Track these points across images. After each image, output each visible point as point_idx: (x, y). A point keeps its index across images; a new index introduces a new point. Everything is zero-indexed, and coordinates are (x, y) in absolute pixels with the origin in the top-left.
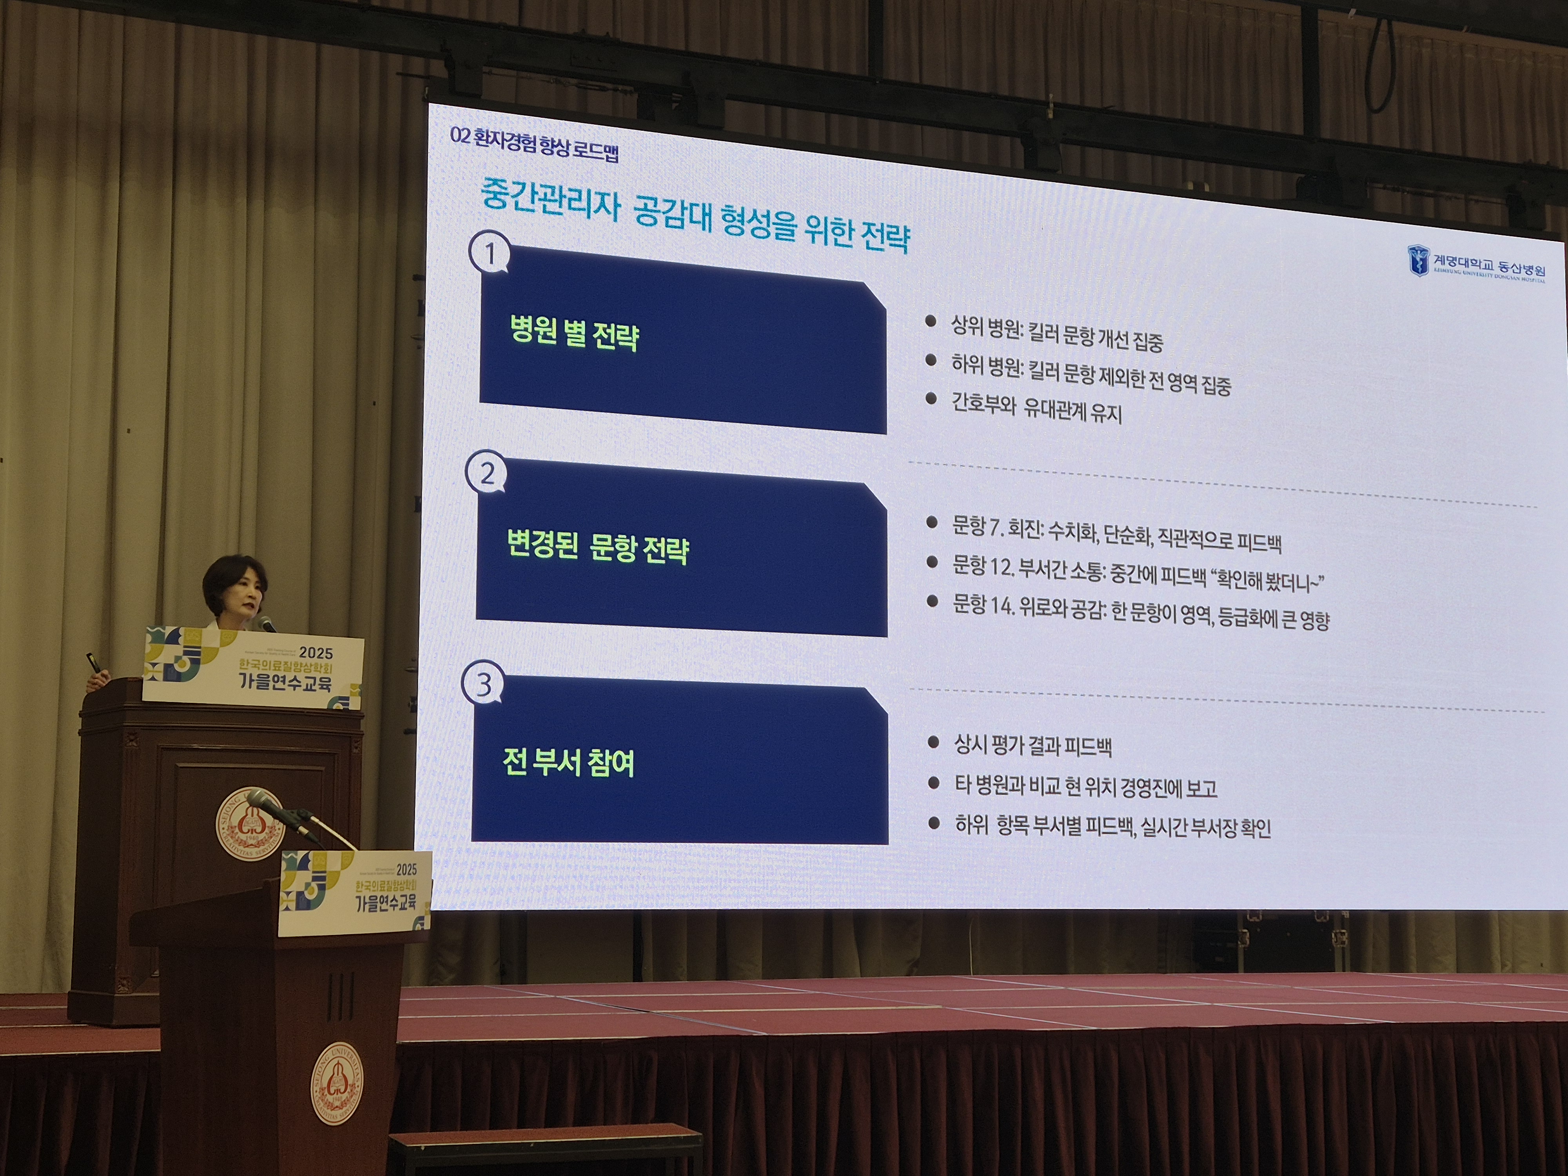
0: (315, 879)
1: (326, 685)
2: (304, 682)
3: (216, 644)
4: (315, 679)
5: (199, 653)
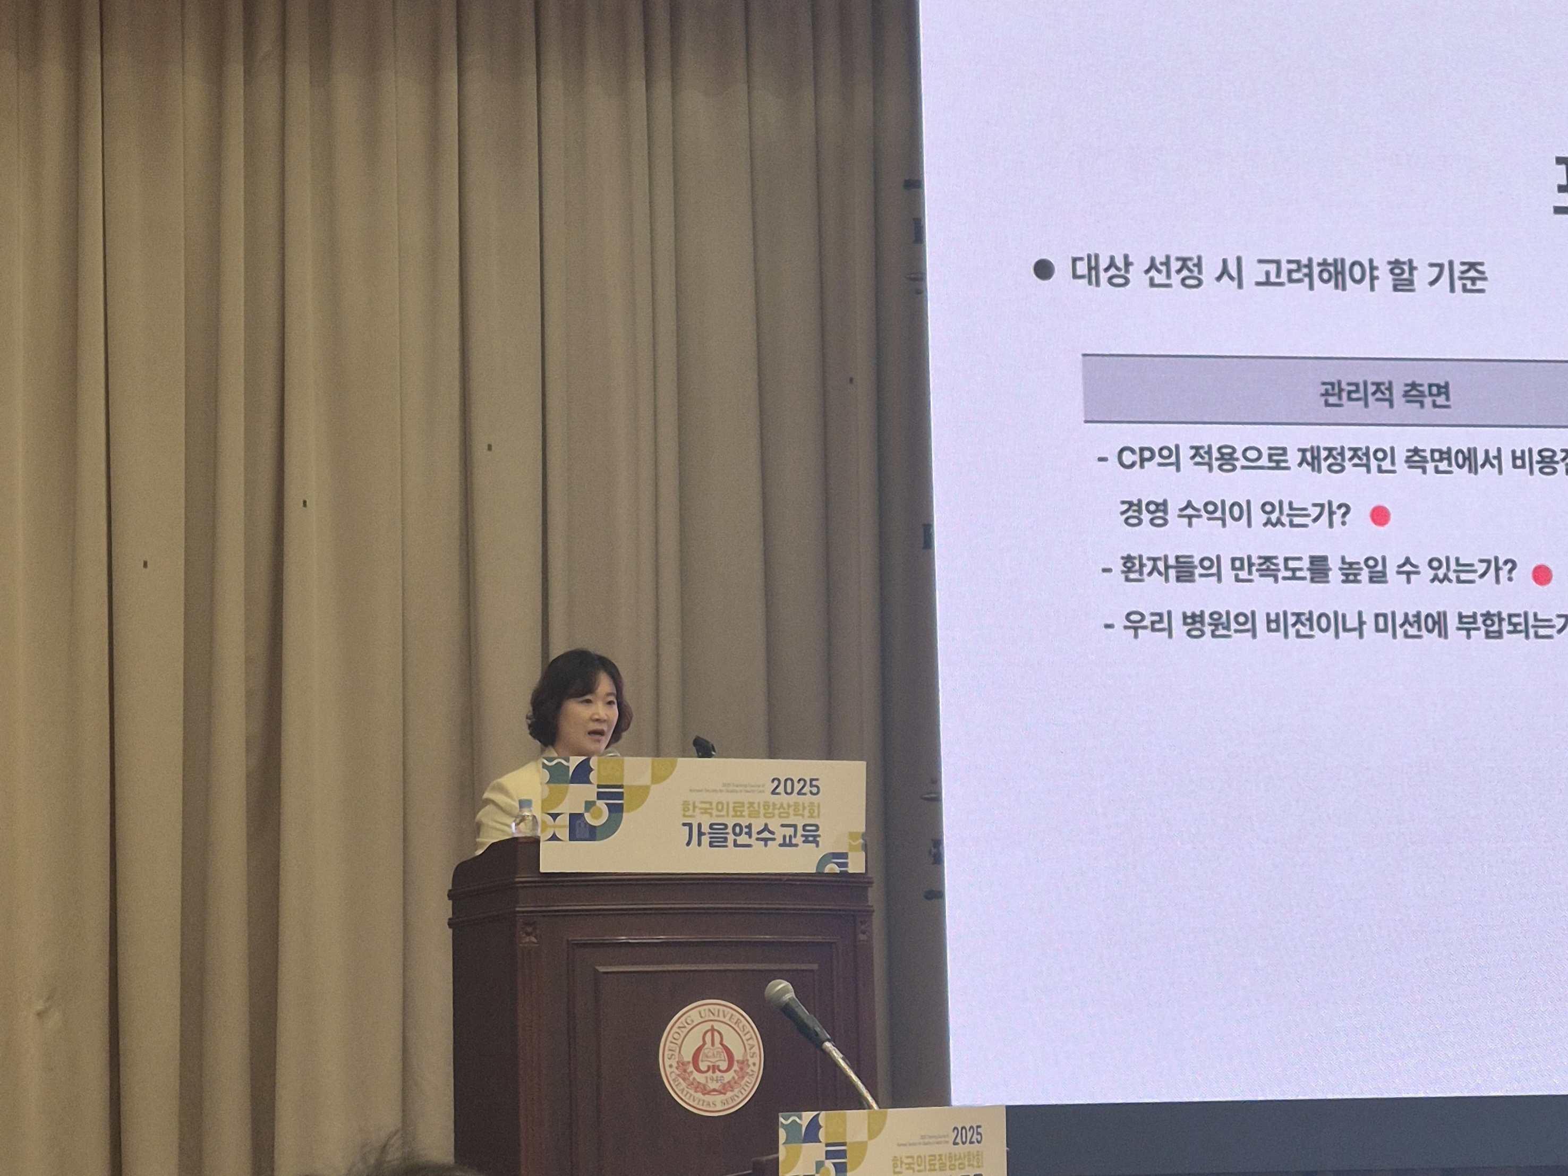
0: (829, 1155)
1: (811, 836)
2: (780, 833)
3: (646, 780)
4: (795, 826)
5: (620, 796)
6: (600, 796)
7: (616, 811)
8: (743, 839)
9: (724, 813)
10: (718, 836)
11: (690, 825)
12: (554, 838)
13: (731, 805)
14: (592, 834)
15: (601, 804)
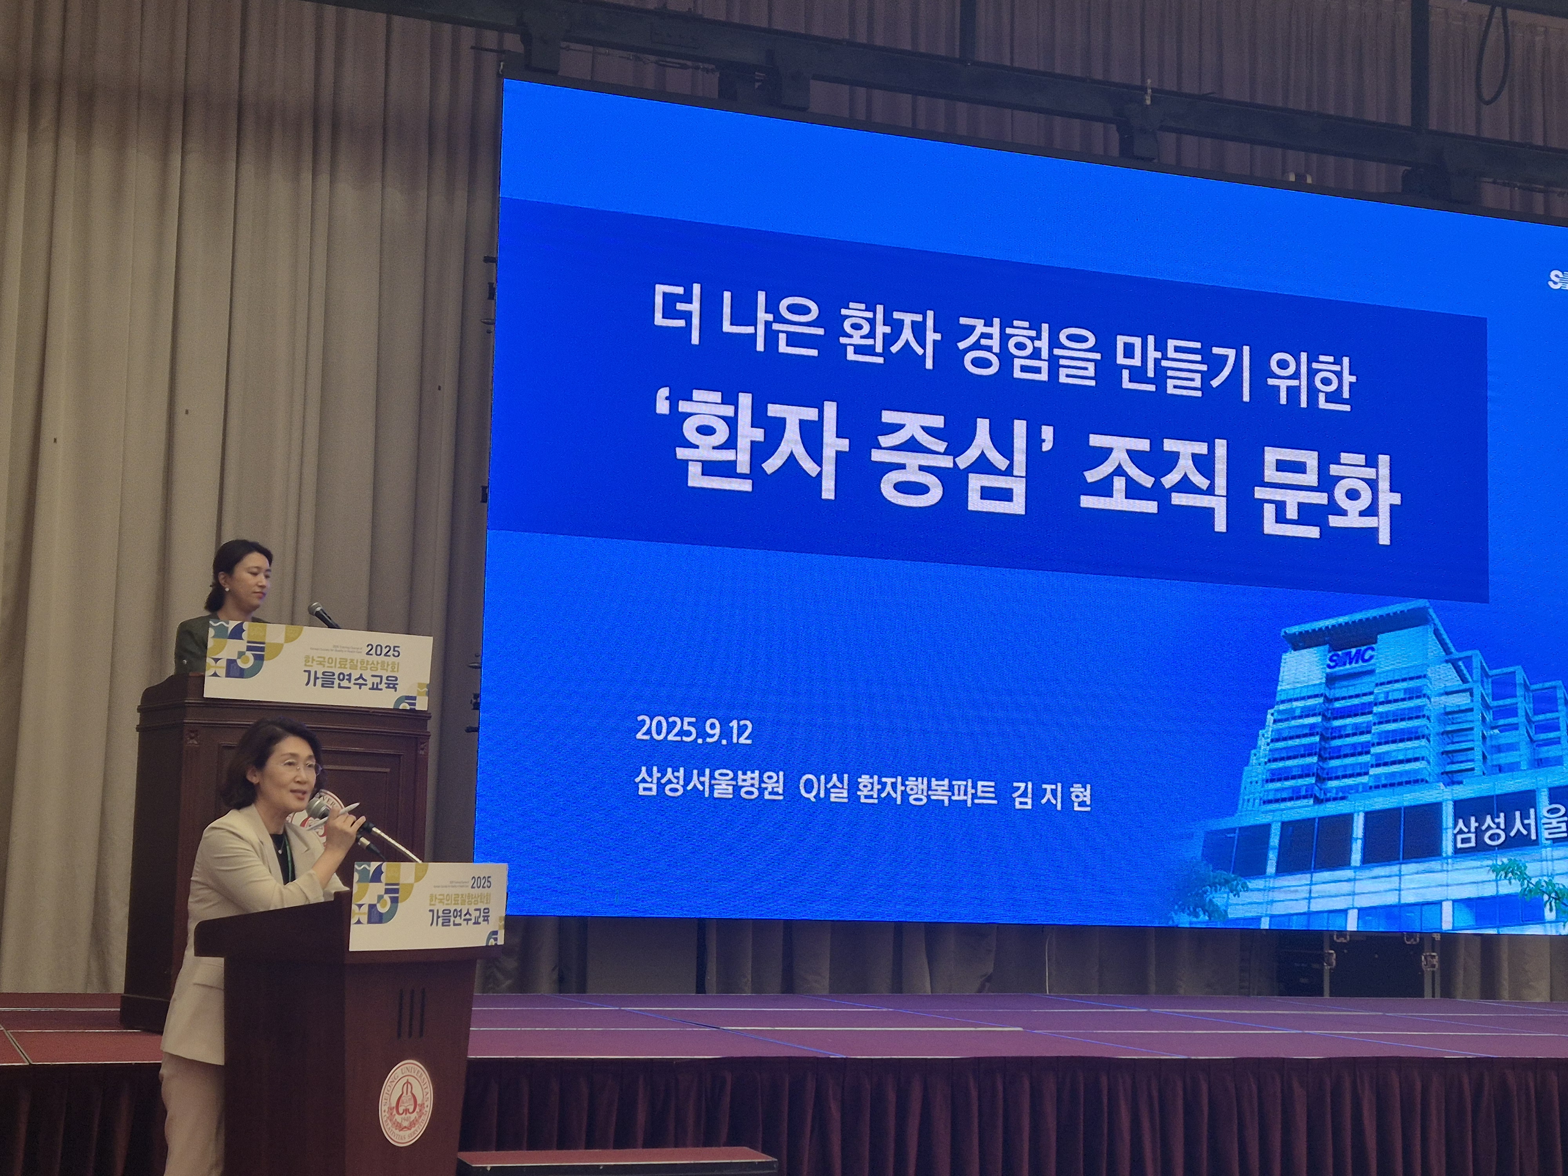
0: (387, 891)
1: (392, 684)
2: (370, 681)
3: (281, 639)
4: (381, 677)
5: (262, 649)
6: (249, 649)
7: (260, 659)
8: (343, 684)
9: (333, 665)
10: (328, 681)
11: (309, 672)
12: (215, 675)
13: (338, 661)
14: (242, 674)
15: (249, 654)
